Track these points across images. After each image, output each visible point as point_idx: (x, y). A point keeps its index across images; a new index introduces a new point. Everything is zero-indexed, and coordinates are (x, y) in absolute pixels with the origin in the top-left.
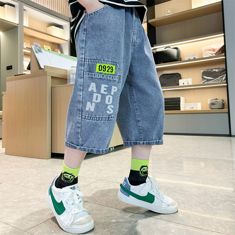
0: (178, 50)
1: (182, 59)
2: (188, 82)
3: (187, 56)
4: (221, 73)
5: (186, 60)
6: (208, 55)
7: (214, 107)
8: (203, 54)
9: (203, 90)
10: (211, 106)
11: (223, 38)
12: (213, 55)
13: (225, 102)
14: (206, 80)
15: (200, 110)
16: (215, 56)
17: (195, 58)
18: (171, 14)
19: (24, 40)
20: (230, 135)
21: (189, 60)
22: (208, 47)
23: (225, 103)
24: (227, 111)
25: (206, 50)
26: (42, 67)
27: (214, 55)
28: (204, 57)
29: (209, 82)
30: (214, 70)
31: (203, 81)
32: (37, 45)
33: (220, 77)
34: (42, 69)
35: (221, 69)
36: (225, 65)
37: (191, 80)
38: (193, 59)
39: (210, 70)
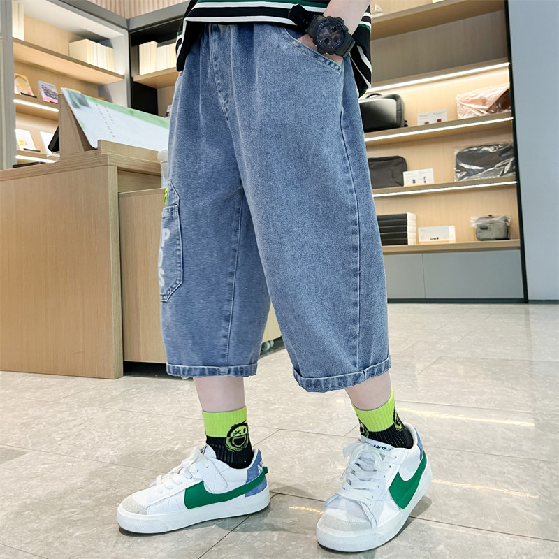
0: (399, 100)
1: (408, 123)
2: (424, 178)
3: (421, 116)
4: (500, 155)
5: (419, 125)
6: (470, 113)
7: (486, 234)
8: (458, 112)
9: (458, 196)
10: (479, 232)
11: (507, 72)
12: (482, 113)
13: (510, 224)
14: (465, 173)
15: (455, 242)
16: (486, 115)
17: (439, 121)
18: (381, 14)
20: (525, 300)
21: (427, 125)
22: (471, 95)
23: (512, 226)
24: (519, 245)
25: (464, 102)
26: (94, 144)
27: (485, 113)
28: (461, 117)
29: (474, 176)
30: (486, 149)
31: (459, 175)
32: (49, 88)
33: (499, 165)
34: (94, 149)
35: (500, 146)
36: (512, 135)
37: (432, 173)
38: (436, 122)
39: (475, 149)
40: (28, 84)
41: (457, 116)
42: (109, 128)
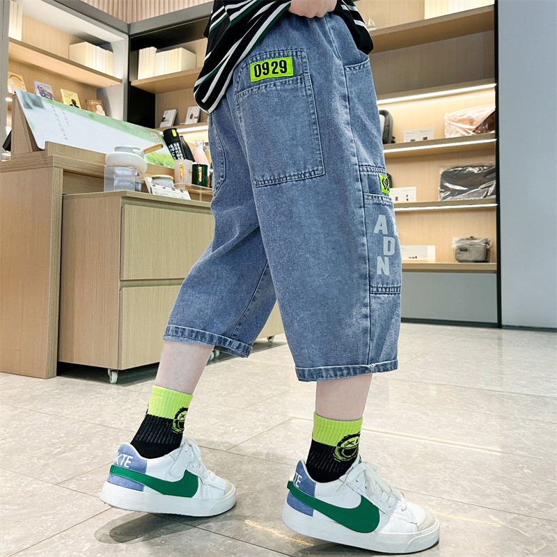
0: (388, 116)
1: (395, 140)
2: (407, 196)
3: (407, 133)
4: (485, 177)
5: (405, 142)
6: (457, 132)
7: (465, 256)
8: (446, 131)
9: (441, 215)
10: (459, 253)
11: (493, 93)
12: (469, 133)
13: (492, 247)
14: (449, 192)
15: (434, 263)
16: (472, 136)
17: (425, 138)
18: (375, 29)
19: (10, 73)
20: (499, 325)
21: (413, 143)
22: (459, 114)
23: (491, 249)
24: (496, 269)
25: (452, 121)
26: (41, 145)
27: (472, 133)
28: (448, 136)
29: (458, 197)
30: (470, 169)
31: (443, 195)
32: (44, 88)
33: (483, 186)
34: (41, 150)
35: (485, 168)
36: (494, 158)
37: (415, 191)
38: (422, 140)
39: (460, 169)
40: (23, 83)
41: (445, 135)
42: (63, 130)
